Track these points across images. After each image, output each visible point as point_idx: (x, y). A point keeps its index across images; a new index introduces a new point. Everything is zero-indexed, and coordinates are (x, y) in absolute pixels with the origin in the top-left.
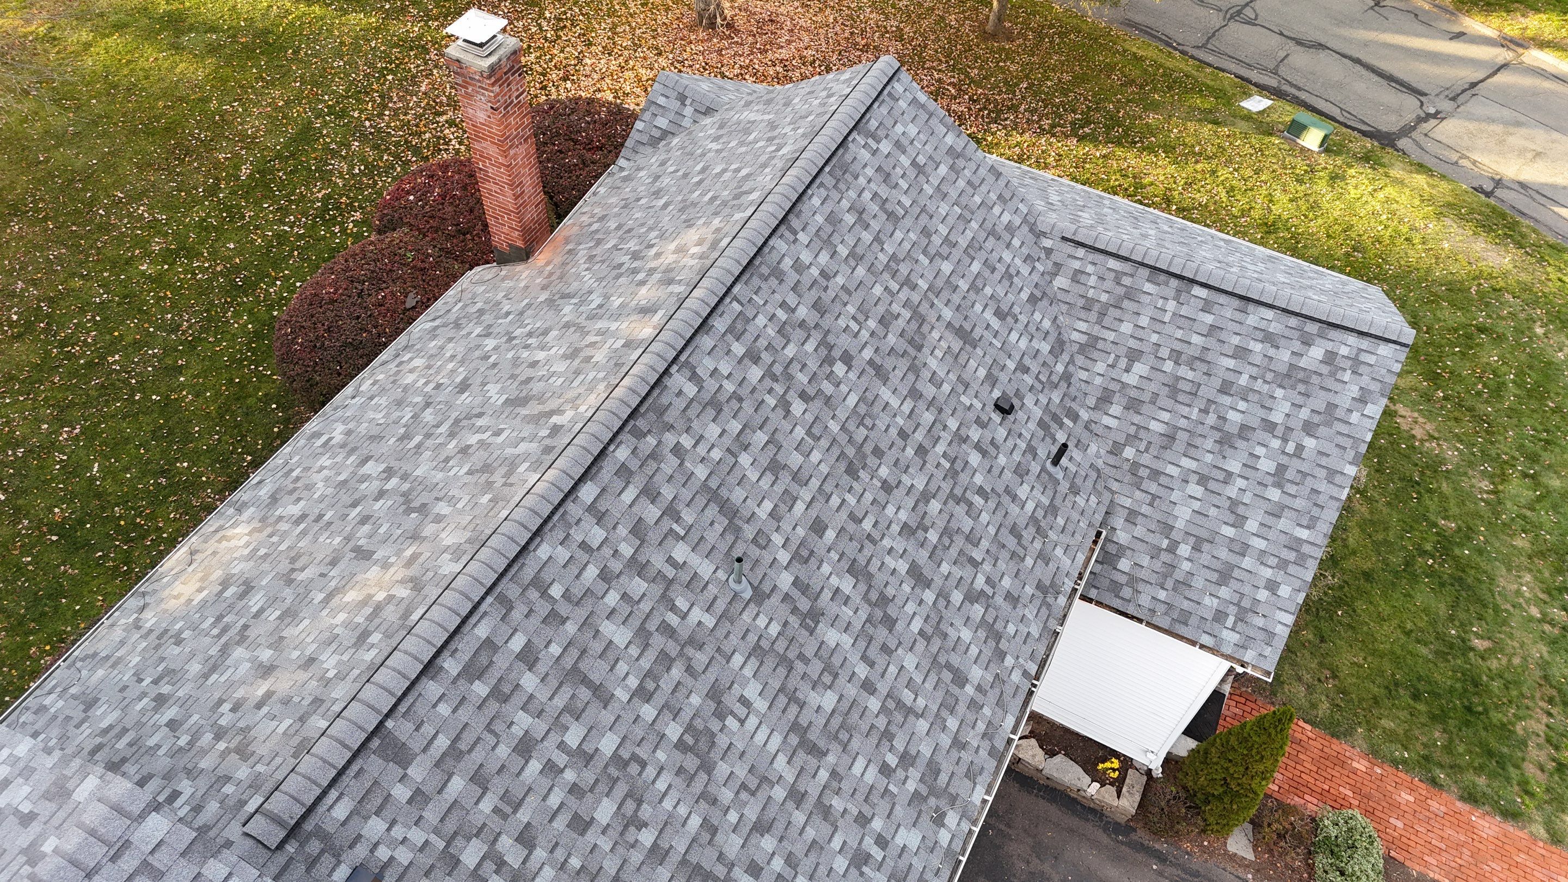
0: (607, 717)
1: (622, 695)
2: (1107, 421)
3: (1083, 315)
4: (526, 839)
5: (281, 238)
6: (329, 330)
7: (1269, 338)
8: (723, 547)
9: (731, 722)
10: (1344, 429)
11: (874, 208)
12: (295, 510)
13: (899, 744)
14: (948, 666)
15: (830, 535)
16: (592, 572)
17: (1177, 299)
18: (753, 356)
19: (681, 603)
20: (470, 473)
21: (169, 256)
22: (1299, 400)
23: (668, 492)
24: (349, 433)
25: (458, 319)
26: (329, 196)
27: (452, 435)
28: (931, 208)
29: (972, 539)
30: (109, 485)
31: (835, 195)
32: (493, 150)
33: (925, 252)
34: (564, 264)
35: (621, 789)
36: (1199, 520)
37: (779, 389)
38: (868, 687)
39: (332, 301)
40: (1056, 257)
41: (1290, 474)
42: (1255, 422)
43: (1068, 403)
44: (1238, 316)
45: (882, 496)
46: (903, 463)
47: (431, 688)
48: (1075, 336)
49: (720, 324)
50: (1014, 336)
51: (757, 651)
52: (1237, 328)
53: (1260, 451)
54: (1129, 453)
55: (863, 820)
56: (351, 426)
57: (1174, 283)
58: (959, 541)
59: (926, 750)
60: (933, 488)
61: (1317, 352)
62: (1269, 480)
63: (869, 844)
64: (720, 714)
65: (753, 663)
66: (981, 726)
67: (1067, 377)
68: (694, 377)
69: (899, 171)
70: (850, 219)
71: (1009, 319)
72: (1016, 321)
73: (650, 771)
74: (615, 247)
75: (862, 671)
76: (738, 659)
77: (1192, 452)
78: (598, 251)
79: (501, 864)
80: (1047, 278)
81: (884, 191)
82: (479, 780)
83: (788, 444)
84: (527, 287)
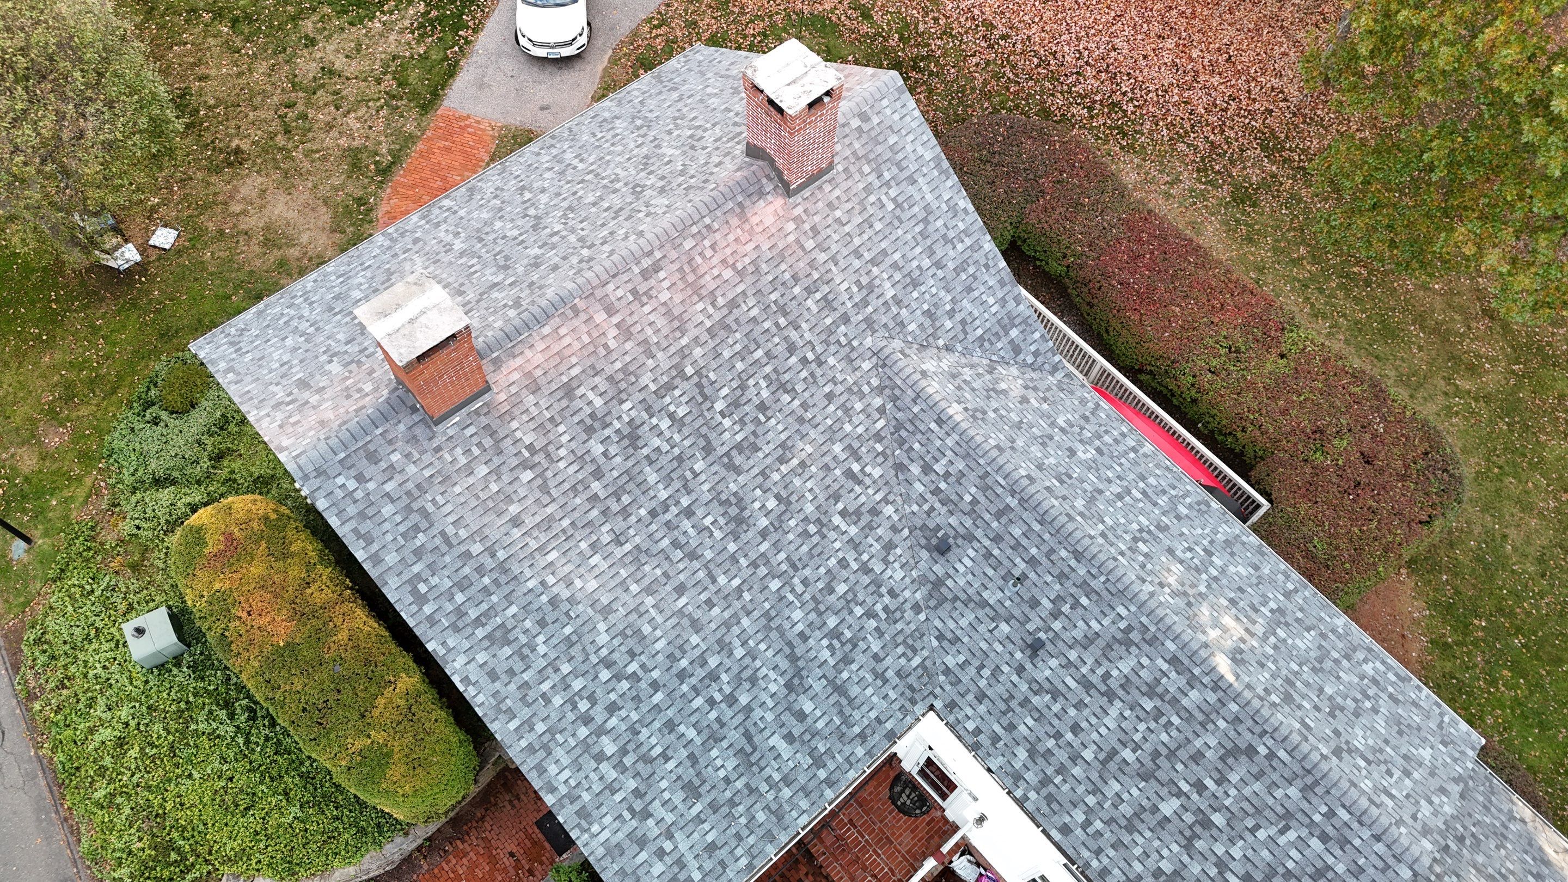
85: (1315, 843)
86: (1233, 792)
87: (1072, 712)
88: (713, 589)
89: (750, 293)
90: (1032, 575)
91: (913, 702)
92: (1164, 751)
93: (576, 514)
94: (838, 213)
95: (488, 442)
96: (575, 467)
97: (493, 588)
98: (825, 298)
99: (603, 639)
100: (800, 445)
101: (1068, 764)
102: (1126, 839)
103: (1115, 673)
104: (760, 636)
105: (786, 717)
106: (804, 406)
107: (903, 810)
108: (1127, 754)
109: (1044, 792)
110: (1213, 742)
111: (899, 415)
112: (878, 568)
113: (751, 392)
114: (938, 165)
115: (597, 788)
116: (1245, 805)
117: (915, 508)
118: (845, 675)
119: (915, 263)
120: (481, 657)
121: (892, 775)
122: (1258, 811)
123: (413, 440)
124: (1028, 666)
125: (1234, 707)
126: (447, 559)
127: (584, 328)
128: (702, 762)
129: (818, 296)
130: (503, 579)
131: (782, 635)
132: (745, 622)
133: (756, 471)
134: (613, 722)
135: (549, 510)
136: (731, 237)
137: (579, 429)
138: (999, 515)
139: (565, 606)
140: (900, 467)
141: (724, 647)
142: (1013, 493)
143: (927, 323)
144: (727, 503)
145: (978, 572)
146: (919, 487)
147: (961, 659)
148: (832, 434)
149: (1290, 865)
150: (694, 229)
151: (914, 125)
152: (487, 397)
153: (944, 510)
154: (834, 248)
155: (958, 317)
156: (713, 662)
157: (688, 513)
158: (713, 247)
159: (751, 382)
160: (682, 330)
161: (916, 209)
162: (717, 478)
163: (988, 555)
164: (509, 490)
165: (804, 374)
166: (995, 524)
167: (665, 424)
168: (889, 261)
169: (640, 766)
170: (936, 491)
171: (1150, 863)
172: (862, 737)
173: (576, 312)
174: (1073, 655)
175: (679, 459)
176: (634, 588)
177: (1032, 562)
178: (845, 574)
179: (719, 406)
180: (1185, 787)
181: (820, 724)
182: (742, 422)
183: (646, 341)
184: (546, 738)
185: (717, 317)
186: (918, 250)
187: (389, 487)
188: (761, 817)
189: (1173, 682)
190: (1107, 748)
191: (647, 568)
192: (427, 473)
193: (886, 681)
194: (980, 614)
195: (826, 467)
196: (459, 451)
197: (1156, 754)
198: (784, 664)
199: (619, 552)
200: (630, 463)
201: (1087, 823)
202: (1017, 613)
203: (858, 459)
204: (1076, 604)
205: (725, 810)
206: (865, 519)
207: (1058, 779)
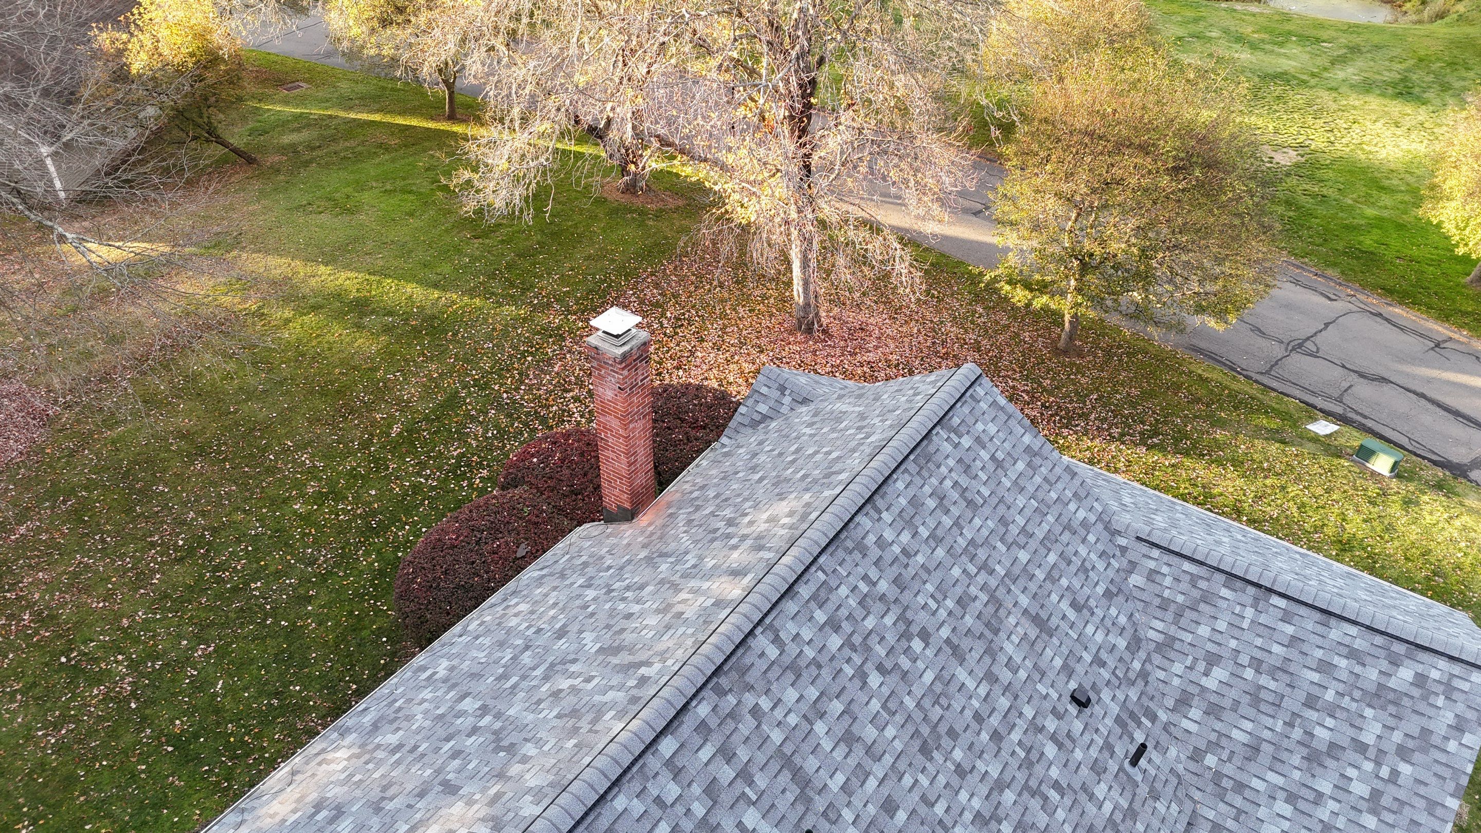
2: (1186, 724)
3: (1159, 613)
5: (417, 488)
6: (445, 573)
7: (1353, 654)
8: (793, 817)
10: (1442, 758)
11: (955, 495)
12: (392, 739)
15: (901, 816)
17: (1255, 606)
18: (833, 625)
20: (559, 716)
21: (320, 498)
23: (743, 754)
24: (452, 669)
25: (564, 569)
26: (463, 455)
27: (546, 678)
28: (1009, 499)
30: (228, 703)
31: (918, 481)
32: (615, 423)
33: (1002, 540)
34: (665, 526)
37: (857, 660)
39: (453, 547)
40: (1131, 555)
41: (1386, 801)
42: (1345, 742)
43: (1145, 701)
44: (1320, 629)
45: (955, 781)
46: (977, 748)
48: (1151, 634)
49: (805, 591)
50: (1090, 629)
52: (1319, 641)
53: (1351, 772)
54: (1211, 760)
56: (454, 663)
57: (1251, 590)
60: (1007, 777)
61: (1406, 673)
62: (1363, 805)
67: (1144, 675)
68: (777, 641)
69: (979, 464)
70: (931, 504)
71: (1085, 612)
72: (1093, 614)
74: (712, 514)
77: (1278, 766)
78: (696, 516)
80: (1123, 575)
81: (964, 481)
83: (864, 715)
84: (629, 545)
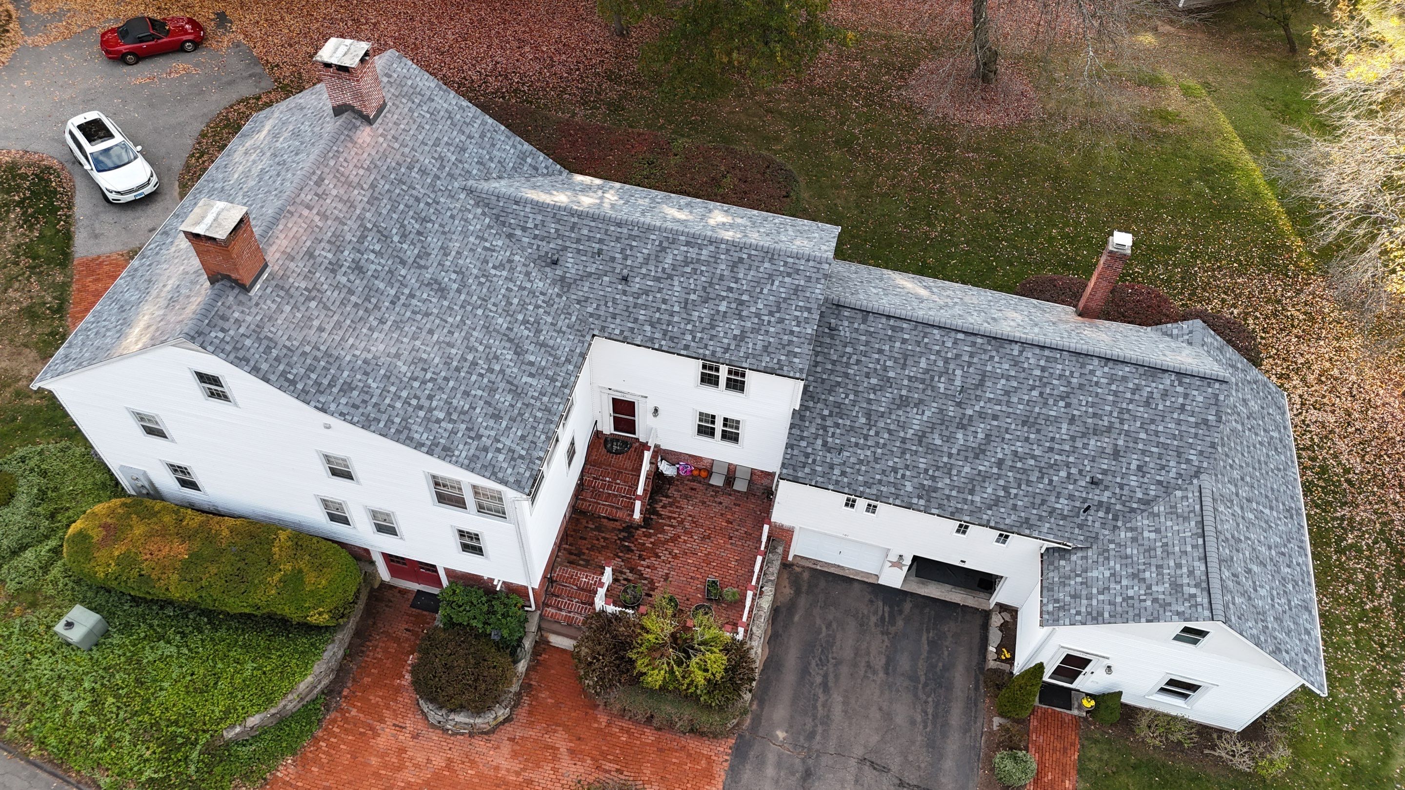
0: (899, 371)
1: (907, 372)
3: (1167, 506)
4: (858, 362)
7: (1191, 573)
9: (915, 410)
11: (1145, 394)
13: (936, 474)
14: (974, 486)
15: (995, 423)
16: (937, 348)
17: (1192, 534)
18: (1043, 369)
19: (943, 379)
22: (1167, 593)
23: (975, 360)
28: (1167, 420)
29: (1029, 483)
33: (1142, 423)
35: (881, 383)
36: (1095, 580)
37: (1037, 383)
38: (950, 455)
42: (1148, 582)
43: (1120, 514)
44: (1196, 558)
45: (1022, 439)
46: (1040, 443)
47: (884, 320)
50: (1134, 478)
51: (941, 411)
52: (1190, 559)
53: (1136, 588)
55: (907, 467)
57: (1200, 531)
58: (1024, 477)
59: (940, 485)
60: (1039, 459)
62: (1124, 595)
63: (901, 472)
64: (916, 405)
65: (937, 411)
66: (959, 506)
68: (1021, 352)
70: (1131, 385)
71: (1141, 474)
72: (1143, 477)
73: (890, 390)
75: (954, 451)
76: (935, 405)
77: (1124, 566)
79: (849, 358)
81: (1157, 396)
82: (867, 343)
83: (1019, 395)
85: (787, 280)
86: (744, 282)
87: (659, 295)
88: (448, 325)
89: (379, 178)
90: (604, 247)
91: (584, 336)
92: (707, 285)
93: (351, 316)
94: (402, 126)
95: (282, 293)
96: (336, 293)
97: (328, 366)
98: (420, 170)
99: (404, 369)
100: (451, 244)
101: (670, 318)
102: (714, 333)
103: (666, 266)
104: (487, 337)
105: (524, 367)
106: (441, 225)
107: (617, 453)
108: (693, 297)
109: (667, 338)
110: (724, 267)
111: (494, 211)
112: (529, 285)
113: (409, 228)
114: (440, 89)
115: (446, 435)
116: (752, 284)
117: (530, 251)
118: (542, 338)
119: (457, 140)
120: (344, 401)
121: (602, 441)
122: (758, 282)
123: (241, 303)
124: (627, 289)
125: (723, 246)
126: (295, 358)
127: (300, 221)
128: (494, 403)
129: (416, 170)
130: (331, 360)
131: (498, 332)
132: (475, 334)
133: (435, 264)
134: (434, 403)
135: (335, 318)
136: (353, 153)
137: (327, 272)
138: (572, 229)
139: (374, 362)
140: (510, 236)
141: (471, 349)
142: (573, 215)
143: (482, 167)
144: (429, 284)
145: (578, 262)
146: (526, 240)
147: (595, 306)
148: (465, 233)
149: (783, 295)
150: (331, 155)
151: (416, 72)
152: (268, 270)
153: (544, 243)
154: (411, 144)
155: (496, 160)
156: (470, 357)
157: (412, 296)
158: (345, 160)
159: (406, 222)
160: (352, 206)
161: (442, 113)
162: (416, 275)
163: (579, 251)
164: (308, 314)
165: (432, 211)
166: (573, 235)
167: (372, 256)
168: (443, 142)
169: (462, 417)
170: (535, 237)
171: (730, 336)
172: (568, 361)
173: (292, 214)
174: (644, 271)
175: (390, 271)
176: (405, 340)
177: (601, 241)
178: (513, 294)
179: (396, 239)
180: (724, 294)
181: (543, 363)
182: (412, 243)
183: (337, 218)
184: (404, 423)
185: (368, 194)
186: (455, 133)
187: (242, 330)
188: (539, 414)
189: (693, 253)
190: (682, 300)
191: (406, 329)
192: (258, 318)
193: (564, 333)
194: (591, 280)
195: (471, 250)
196: (269, 302)
197: (704, 288)
198: (508, 345)
199: (386, 327)
200: (365, 282)
201: (694, 337)
202: (608, 269)
203: (486, 241)
204: (632, 247)
205: (519, 418)
206: (508, 266)
207: (670, 328)
